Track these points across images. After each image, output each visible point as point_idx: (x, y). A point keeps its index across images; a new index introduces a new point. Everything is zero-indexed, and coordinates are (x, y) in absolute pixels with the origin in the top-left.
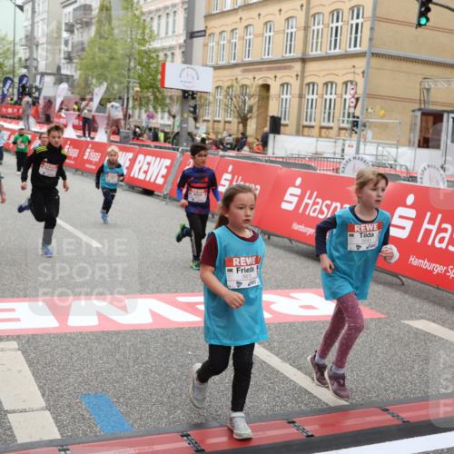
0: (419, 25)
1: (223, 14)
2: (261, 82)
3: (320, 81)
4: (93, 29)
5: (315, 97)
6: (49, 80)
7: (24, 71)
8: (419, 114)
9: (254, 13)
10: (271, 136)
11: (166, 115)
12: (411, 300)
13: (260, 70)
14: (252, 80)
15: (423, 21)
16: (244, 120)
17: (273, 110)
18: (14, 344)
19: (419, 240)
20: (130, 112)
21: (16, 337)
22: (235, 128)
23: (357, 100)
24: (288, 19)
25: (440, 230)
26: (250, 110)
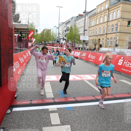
0: (128, 26)
1: (92, 27)
2: (99, 38)
3: (110, 38)
4: (69, 31)
5: (109, 41)
6: (62, 40)
7: (58, 39)
8: (128, 43)
9: (97, 26)
10: (100, 48)
11: (82, 45)
13: (99, 36)
14: (97, 38)
15: (129, 25)
16: (95, 45)
17: (101, 43)
19: (123, 65)
20: (76, 45)
22: (94, 47)
23: (117, 41)
24: (104, 27)
25: (127, 63)
26: (97, 43)
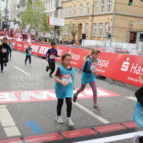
0: (129, 5)
1: (67, 2)
2: (79, 23)
3: (98, 23)
4: (26, 7)
5: (96, 27)
6: (12, 23)
8: (129, 32)
9: (77, 1)
10: (83, 40)
11: (49, 34)
12: (128, 90)
13: (79, 19)
14: (76, 22)
15: (131, 3)
16: (74, 35)
17: (83, 32)
18: (4, 106)
19: (131, 72)
20: (38, 33)
21: (5, 104)
22: (71, 38)
23: (110, 28)
24: (87, 3)
25: (137, 69)
26: (76, 32)
